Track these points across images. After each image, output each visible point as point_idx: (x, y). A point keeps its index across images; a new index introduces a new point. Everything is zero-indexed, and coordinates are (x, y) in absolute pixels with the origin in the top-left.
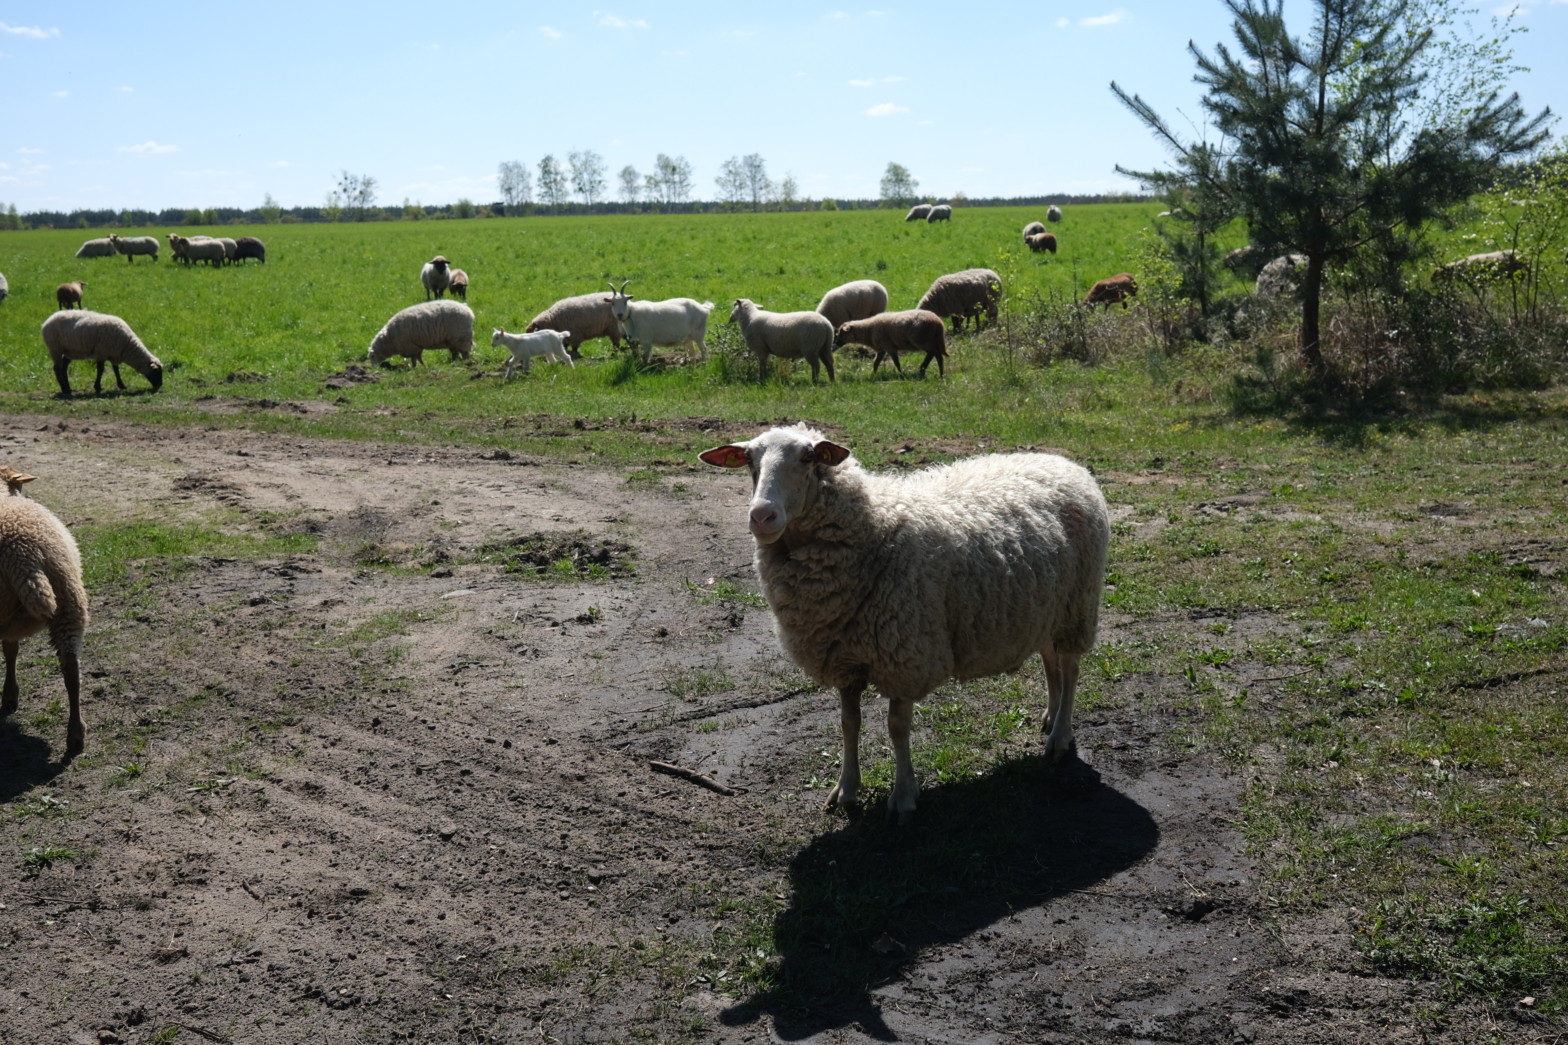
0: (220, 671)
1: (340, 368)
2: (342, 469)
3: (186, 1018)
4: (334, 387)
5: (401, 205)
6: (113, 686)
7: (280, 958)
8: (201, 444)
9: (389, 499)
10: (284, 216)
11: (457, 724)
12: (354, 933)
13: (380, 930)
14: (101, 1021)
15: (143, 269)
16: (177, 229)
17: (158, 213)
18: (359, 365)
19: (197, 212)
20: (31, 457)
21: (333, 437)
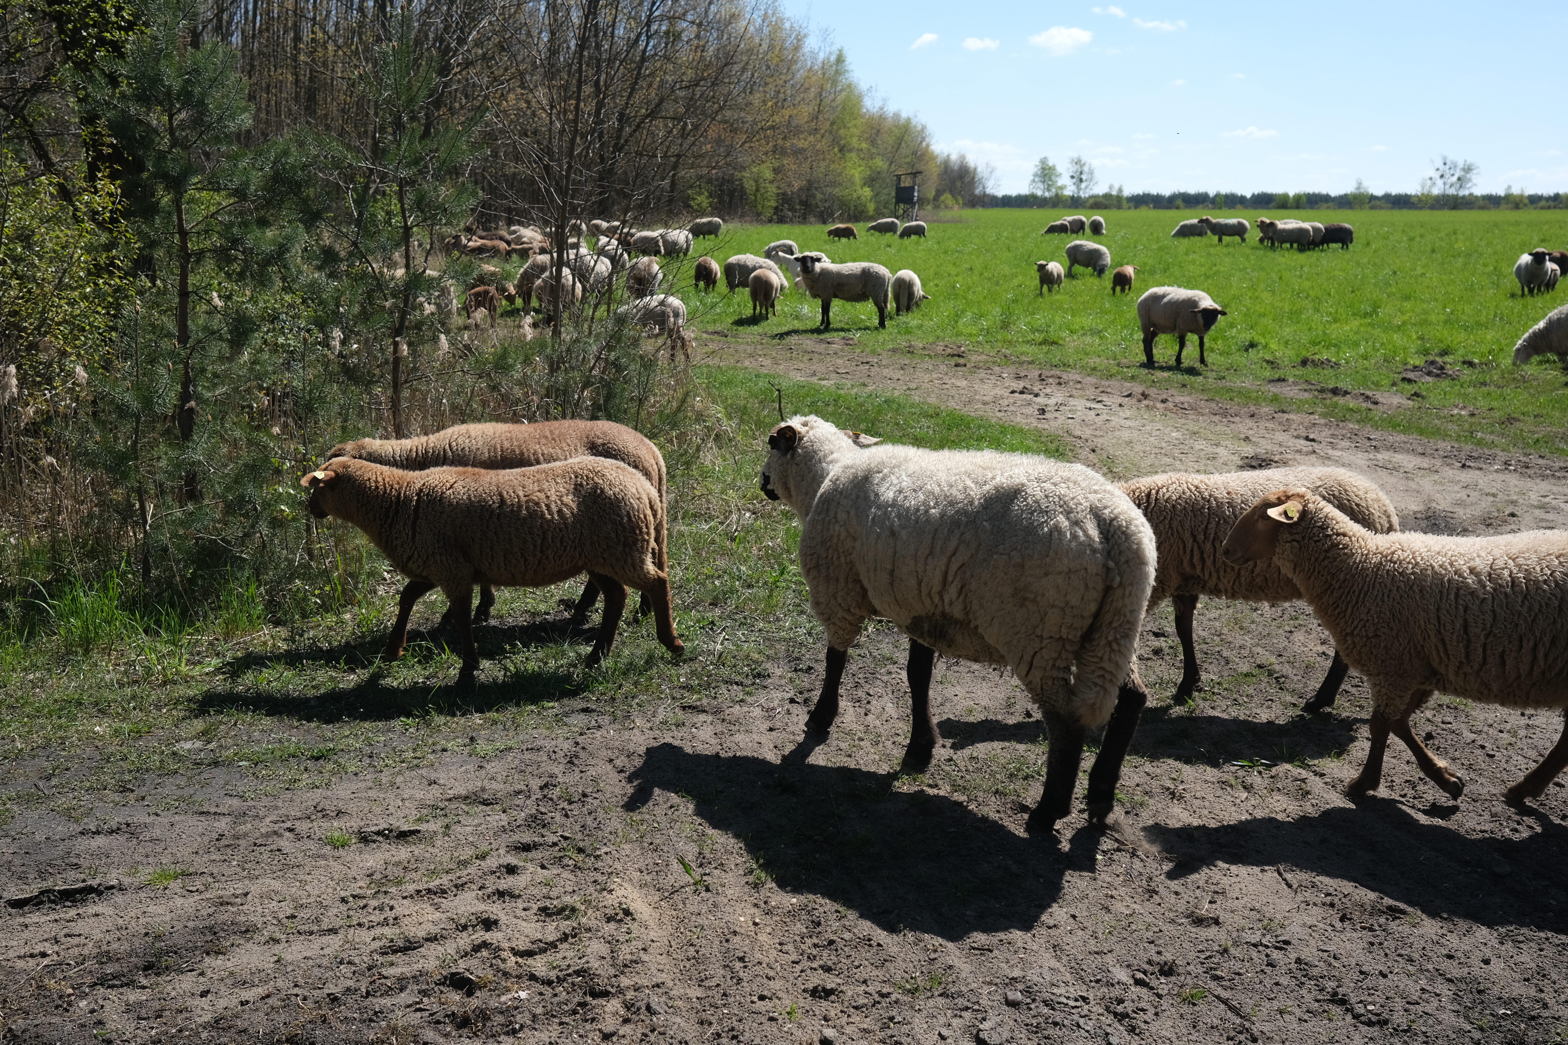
0: (1272, 652)
1: (1419, 361)
2: (1411, 466)
3: (1212, 985)
4: (1409, 381)
5: (1502, 193)
7: (1309, 953)
8: (1270, 425)
9: (1460, 503)
10: (1373, 202)
12: (1387, 951)
13: (1416, 956)
14: (1135, 962)
15: (1231, 249)
16: (1265, 212)
17: (1249, 196)
18: (1439, 360)
19: (1285, 196)
20: (1116, 421)
21: (1404, 432)
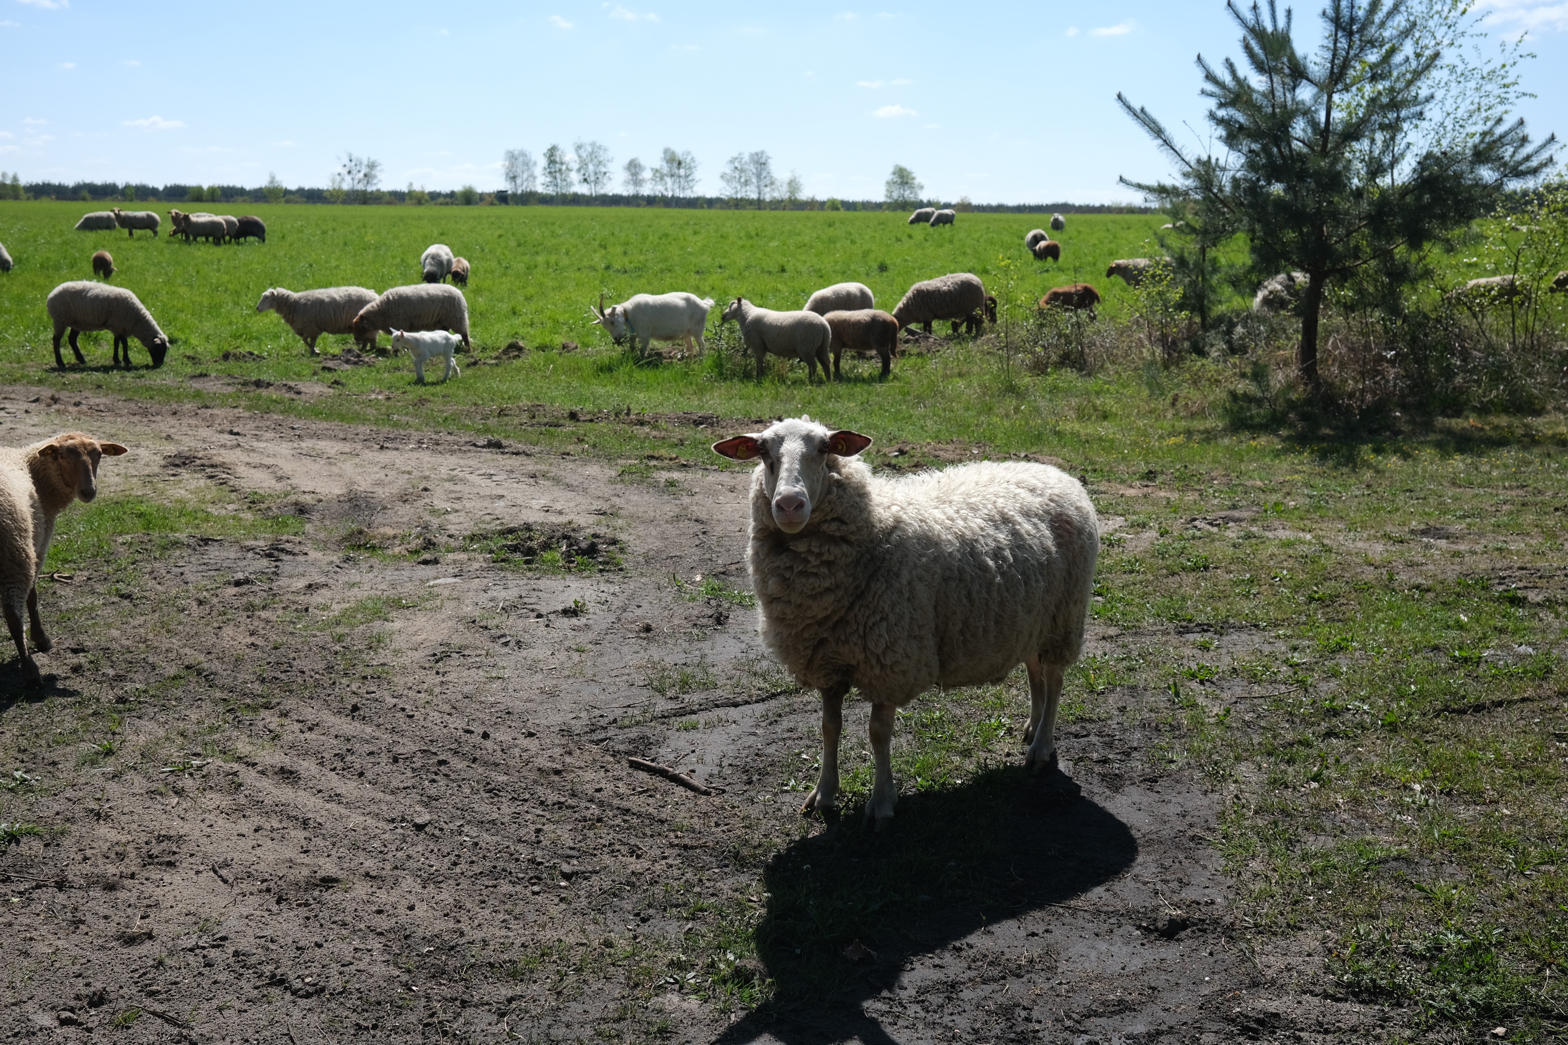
0: (201, 651)
1: (336, 350)
2: (333, 451)
3: (148, 1002)
4: (329, 369)
5: (405, 189)
6: (92, 662)
7: (244, 944)
8: (193, 422)
9: (379, 483)
10: (288, 197)
11: (436, 713)
12: (322, 921)
13: (349, 919)
14: (61, 1002)
15: (143, 243)
16: (180, 205)
17: (161, 188)
19: (200, 189)
20: (21, 428)
21: (326, 419)
